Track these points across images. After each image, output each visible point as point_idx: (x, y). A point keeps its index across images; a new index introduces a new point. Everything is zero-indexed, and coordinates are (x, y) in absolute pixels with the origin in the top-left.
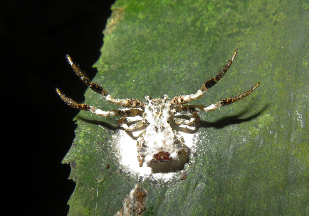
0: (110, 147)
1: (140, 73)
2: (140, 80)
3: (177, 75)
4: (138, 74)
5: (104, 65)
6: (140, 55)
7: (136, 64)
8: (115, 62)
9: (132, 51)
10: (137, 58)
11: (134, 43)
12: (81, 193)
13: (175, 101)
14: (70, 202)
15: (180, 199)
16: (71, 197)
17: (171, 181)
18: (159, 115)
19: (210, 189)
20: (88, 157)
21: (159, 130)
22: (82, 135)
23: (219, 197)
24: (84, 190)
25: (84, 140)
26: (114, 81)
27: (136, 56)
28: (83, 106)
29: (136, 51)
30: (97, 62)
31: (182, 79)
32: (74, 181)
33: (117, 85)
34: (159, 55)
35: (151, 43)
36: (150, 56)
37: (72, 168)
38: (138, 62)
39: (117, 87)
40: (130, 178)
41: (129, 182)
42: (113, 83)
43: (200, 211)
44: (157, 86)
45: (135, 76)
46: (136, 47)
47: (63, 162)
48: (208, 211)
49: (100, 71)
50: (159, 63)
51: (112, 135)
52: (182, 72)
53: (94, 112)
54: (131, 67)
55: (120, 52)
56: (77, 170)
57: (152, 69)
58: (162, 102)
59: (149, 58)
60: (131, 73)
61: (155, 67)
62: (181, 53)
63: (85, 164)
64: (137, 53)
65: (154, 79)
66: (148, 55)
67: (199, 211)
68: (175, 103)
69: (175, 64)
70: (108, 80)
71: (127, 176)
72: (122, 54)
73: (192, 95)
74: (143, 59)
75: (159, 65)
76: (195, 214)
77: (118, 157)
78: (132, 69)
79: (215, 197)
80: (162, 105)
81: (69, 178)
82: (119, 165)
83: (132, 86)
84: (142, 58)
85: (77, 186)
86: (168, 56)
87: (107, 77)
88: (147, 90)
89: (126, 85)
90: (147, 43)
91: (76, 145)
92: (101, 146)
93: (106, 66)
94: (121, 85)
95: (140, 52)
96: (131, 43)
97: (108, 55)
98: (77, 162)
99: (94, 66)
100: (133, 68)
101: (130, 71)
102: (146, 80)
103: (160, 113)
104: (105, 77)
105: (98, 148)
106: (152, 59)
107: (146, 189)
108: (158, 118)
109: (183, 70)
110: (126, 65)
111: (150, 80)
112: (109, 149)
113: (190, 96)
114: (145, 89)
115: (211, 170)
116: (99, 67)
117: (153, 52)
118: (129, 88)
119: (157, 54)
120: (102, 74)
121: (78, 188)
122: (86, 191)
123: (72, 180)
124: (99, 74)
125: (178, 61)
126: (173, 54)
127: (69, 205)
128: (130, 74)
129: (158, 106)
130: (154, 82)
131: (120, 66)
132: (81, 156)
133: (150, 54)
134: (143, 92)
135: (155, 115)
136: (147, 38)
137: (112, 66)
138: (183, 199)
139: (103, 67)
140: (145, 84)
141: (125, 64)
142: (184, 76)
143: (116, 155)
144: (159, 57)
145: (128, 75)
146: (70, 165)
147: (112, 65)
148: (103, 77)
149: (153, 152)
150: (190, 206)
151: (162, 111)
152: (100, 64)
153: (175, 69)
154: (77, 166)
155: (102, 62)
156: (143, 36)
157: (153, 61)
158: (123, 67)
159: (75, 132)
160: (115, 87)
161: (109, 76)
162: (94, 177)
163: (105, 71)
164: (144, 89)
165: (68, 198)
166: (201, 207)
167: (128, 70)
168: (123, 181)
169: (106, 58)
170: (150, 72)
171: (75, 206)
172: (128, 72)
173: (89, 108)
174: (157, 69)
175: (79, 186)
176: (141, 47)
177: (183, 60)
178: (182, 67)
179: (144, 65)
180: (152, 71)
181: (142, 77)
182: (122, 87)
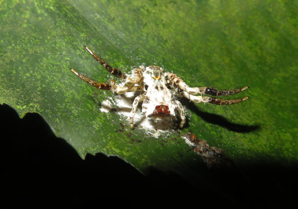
0: (138, 137)
1: (62, 80)
2: (71, 84)
4: (61, 83)
5: (29, 106)
6: (35, 72)
7: (45, 80)
8: (29, 96)
9: (25, 77)
10: (39, 77)
11: (14, 72)
26: (59, 104)
27: (35, 76)
29: (28, 74)
30: (18, 111)
33: (64, 104)
35: (27, 58)
36: (45, 65)
38: (44, 78)
39: (66, 105)
41: (178, 140)
42: (60, 106)
45: (62, 86)
49: (37, 111)
50: (60, 61)
54: (48, 85)
55: (18, 88)
57: (63, 69)
59: (47, 66)
60: (56, 87)
61: (62, 66)
62: (63, 39)
66: (42, 66)
70: (54, 108)
71: (170, 139)
72: (21, 88)
74: (44, 71)
75: (62, 62)
77: (149, 136)
78: (52, 85)
82: (158, 140)
83: (73, 93)
87: (50, 108)
89: (69, 97)
90: (24, 61)
93: (31, 104)
94: (66, 100)
95: (31, 72)
96: (12, 75)
97: (15, 99)
101: (53, 88)
102: (73, 79)
105: (137, 145)
106: (50, 65)
108: (157, 81)
109: (82, 47)
110: (41, 88)
112: (140, 139)
116: (29, 111)
117: (41, 61)
118: (74, 96)
119: (47, 59)
120: (42, 110)
124: (41, 113)
128: (57, 89)
129: (157, 71)
131: (39, 93)
133: (42, 64)
135: (155, 77)
136: (18, 58)
139: (32, 107)
145: (56, 91)
147: (33, 99)
152: (24, 109)
155: (22, 106)
157: (53, 65)
158: (43, 92)
160: (65, 107)
161: (49, 105)
163: (40, 107)
167: (50, 89)
168: (175, 144)
169: (18, 102)
170: (66, 72)
172: (54, 90)
174: (67, 65)
176: (25, 68)
178: (79, 46)
179: (54, 73)
180: (66, 70)
181: (67, 80)
182: (70, 101)
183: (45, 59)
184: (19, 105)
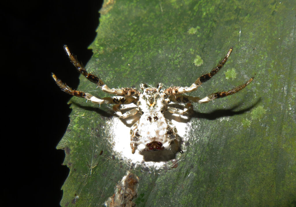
0: (104, 133)
1: (136, 57)
2: (135, 65)
3: (172, 61)
4: (133, 58)
5: (99, 48)
6: (136, 37)
7: (131, 47)
8: (111, 44)
9: (128, 33)
10: (133, 41)
11: (130, 24)
12: (75, 179)
13: (169, 92)
14: (63, 188)
15: (171, 187)
16: (65, 183)
17: (162, 168)
18: (153, 105)
19: (201, 178)
20: (81, 143)
21: (153, 120)
22: (76, 120)
23: (208, 187)
24: (77, 176)
25: (78, 125)
26: (109, 65)
27: (132, 39)
28: (78, 93)
29: (132, 34)
30: (93, 44)
31: (177, 65)
32: (68, 167)
33: (112, 69)
34: (155, 39)
35: (148, 25)
36: (146, 40)
37: (66, 154)
38: (133, 45)
39: (112, 71)
40: (123, 165)
41: (122, 169)
42: (108, 66)
43: (190, 200)
44: (152, 71)
45: (130, 60)
46: (132, 29)
47: (58, 148)
48: (197, 200)
49: (96, 53)
50: (155, 47)
51: (106, 121)
52: (177, 58)
53: (90, 99)
54: (127, 50)
55: (116, 34)
56: (71, 156)
57: (147, 53)
58: (156, 92)
59: (145, 41)
60: (127, 57)
61: (150, 51)
62: (177, 38)
63: (79, 150)
64: (133, 36)
65: (149, 64)
66: (144, 38)
67: (188, 200)
68: (169, 94)
69: (171, 49)
70: (103, 64)
71: (119, 162)
72: (117, 35)
73: (186, 87)
74: (139, 42)
75: (154, 49)
76: (184, 202)
77: (111, 143)
78: (127, 53)
79: (205, 187)
80: (157, 94)
81: (64, 164)
82: (112, 151)
83: (127, 70)
84: (137, 41)
85: (70, 172)
86: (164, 40)
87: (102, 60)
88: (142, 75)
89: (121, 69)
90: (144, 25)
91: (70, 130)
92: (95, 132)
93: (102, 48)
94: (117, 69)
95: (136, 34)
96: (127, 24)
97: (104, 37)
98: (71, 148)
99: (90, 47)
100: (129, 51)
101: (125, 55)
102: (141, 65)
103: (154, 102)
104: (100, 60)
105: (92, 134)
106: (148, 43)
107: (137, 176)
108: (152, 108)
109: (179, 56)
110: (121, 48)
111: (145, 65)
112: (102, 135)
113: (184, 88)
114: (140, 74)
115: (202, 159)
116: (94, 49)
117: (149, 35)
118: (124, 72)
119: (153, 38)
120: (98, 57)
121: (71, 174)
122: (79, 177)
123: (66, 166)
124: (94, 57)
125: (174, 47)
126: (169, 38)
127: (62, 191)
128: (125, 58)
129: (152, 96)
130: (149, 67)
131: (116, 48)
132: (75, 141)
133: (147, 37)
134: (138, 77)
135: (150, 104)
136: (144, 20)
137: (107, 49)
138: (174, 188)
139: (99, 49)
140: (140, 69)
141: (120, 46)
142: (180, 62)
143: (109, 141)
144: (155, 40)
145: (123, 58)
146: (64, 151)
147: (108, 47)
148: (98, 60)
149: (145, 142)
150: (180, 195)
151: (156, 101)
152: (95, 45)
153: (170, 55)
154: (71, 152)
155: (98, 44)
156: (139, 17)
157: (149, 45)
158: (118, 50)
159: (69, 117)
160: (110, 71)
161: (105, 59)
162: (88, 163)
163: (100, 54)
164: (138, 74)
165: (62, 183)
166: (191, 196)
167: (123, 53)
168: (115, 167)
169: (101, 39)
170: (145, 57)
171: (68, 191)
172: (123, 56)
173: (85, 95)
174: (153, 54)
175: (73, 172)
176: (137, 29)
177: (180, 46)
178: (177, 53)
179: (140, 49)
180: (147, 56)
181: (137, 61)
182: (117, 71)
183: (152, 37)
184: (98, 41)
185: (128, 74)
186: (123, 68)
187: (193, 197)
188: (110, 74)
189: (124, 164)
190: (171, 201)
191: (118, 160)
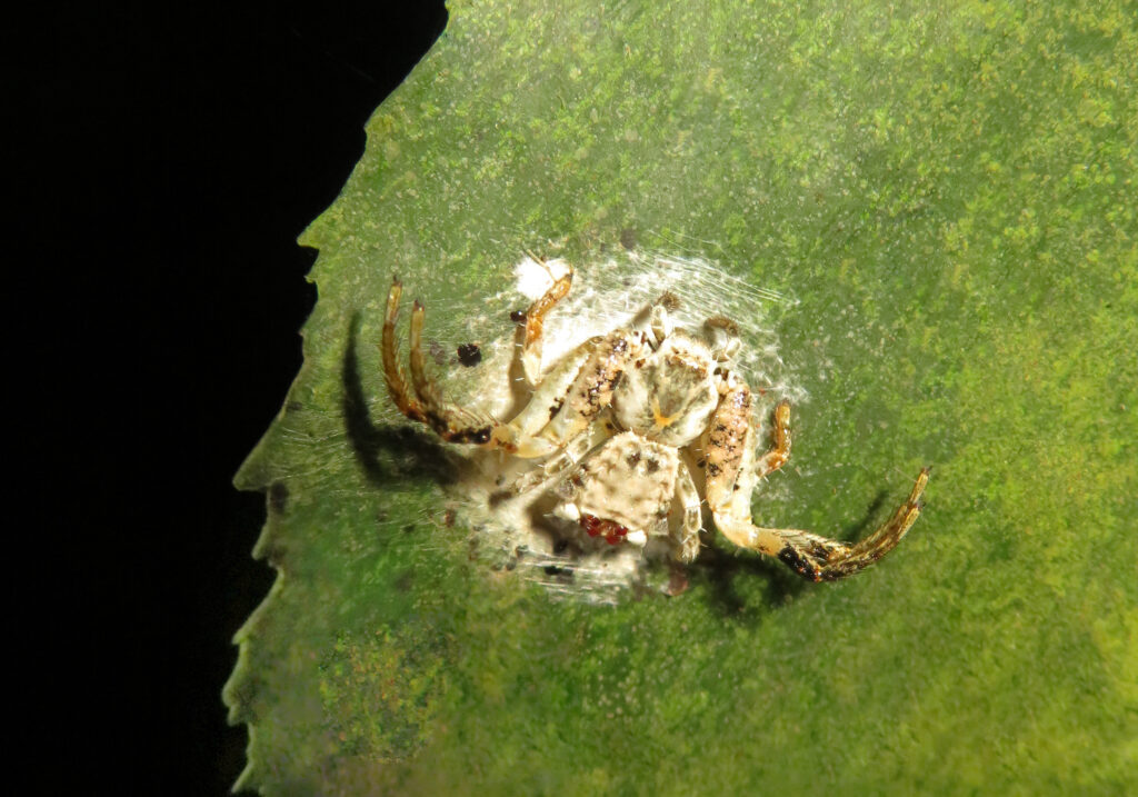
21: (642, 466)
58: (704, 378)
80: (701, 388)
103: (677, 416)
146: (264, 498)
185: (583, 163)
186: (565, 126)
187: (710, 704)
188: (506, 144)
189: (485, 546)
190: (628, 699)
191: (465, 530)
